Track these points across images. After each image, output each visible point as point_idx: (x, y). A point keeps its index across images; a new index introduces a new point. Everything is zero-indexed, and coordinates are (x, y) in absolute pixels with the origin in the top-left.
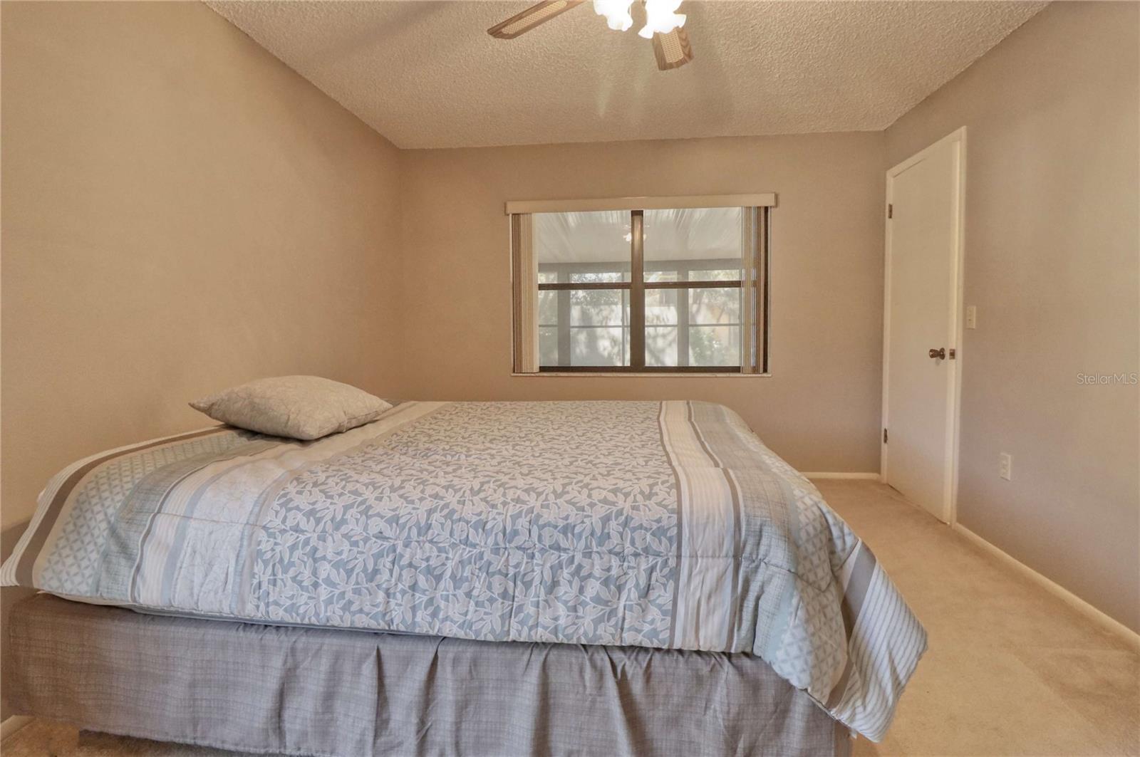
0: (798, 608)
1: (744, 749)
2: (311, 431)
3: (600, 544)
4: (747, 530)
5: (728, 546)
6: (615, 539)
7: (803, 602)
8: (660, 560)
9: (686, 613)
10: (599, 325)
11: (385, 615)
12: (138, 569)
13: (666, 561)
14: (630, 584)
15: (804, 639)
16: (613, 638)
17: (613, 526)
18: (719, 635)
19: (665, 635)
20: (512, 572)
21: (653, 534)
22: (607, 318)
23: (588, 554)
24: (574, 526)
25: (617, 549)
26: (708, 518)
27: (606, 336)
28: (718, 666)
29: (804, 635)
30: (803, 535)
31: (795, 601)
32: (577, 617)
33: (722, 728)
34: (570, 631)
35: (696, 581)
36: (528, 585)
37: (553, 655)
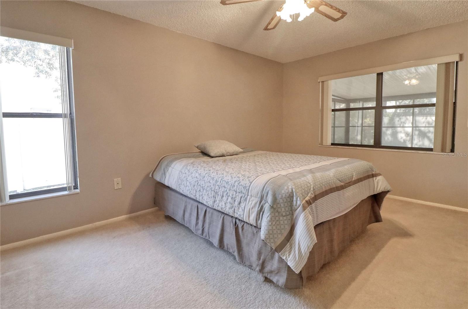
0: (268, 217)
1: (262, 259)
2: (212, 154)
3: (232, 188)
4: (265, 191)
5: (259, 195)
6: (235, 187)
7: (271, 215)
8: (244, 195)
9: (247, 212)
10: (399, 126)
11: (195, 196)
12: (165, 178)
13: (245, 196)
14: (237, 200)
15: (266, 226)
16: (232, 214)
17: (236, 184)
18: (254, 220)
19: (242, 216)
20: (216, 191)
21: (243, 188)
22: (404, 123)
23: (230, 190)
24: (229, 182)
25: (236, 190)
26: (257, 186)
27: (403, 132)
28: (258, 232)
29: (267, 224)
30: (280, 196)
31: (268, 214)
32: (226, 206)
33: (257, 250)
34: (224, 209)
35: (250, 203)
36: (218, 195)
37: (226, 216)
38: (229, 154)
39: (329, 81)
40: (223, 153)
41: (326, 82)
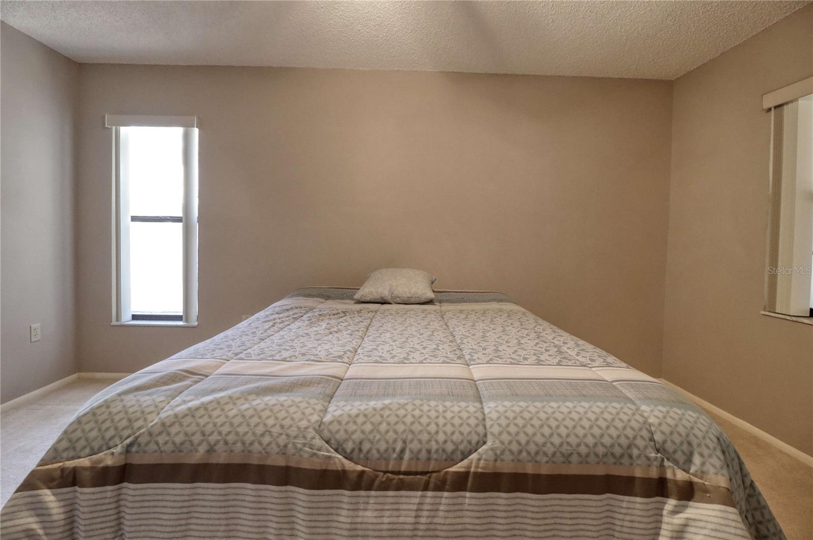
38: (398, 300)
39: (801, 102)
40: (384, 296)
41: (790, 105)
